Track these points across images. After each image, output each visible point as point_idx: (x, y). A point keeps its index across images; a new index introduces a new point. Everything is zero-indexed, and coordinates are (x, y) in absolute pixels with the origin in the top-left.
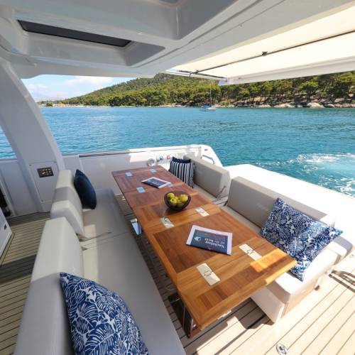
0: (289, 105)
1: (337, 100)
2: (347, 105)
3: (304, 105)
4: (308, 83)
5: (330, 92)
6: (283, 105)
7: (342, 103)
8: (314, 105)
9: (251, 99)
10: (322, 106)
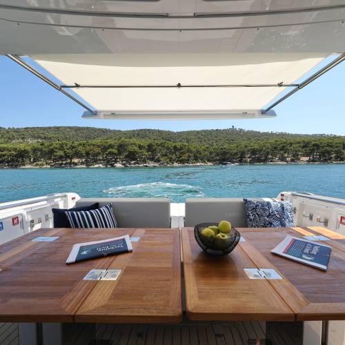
0: (101, 165)
1: (133, 162)
2: (137, 165)
3: (112, 166)
4: (110, 150)
5: (126, 157)
6: (97, 166)
7: (134, 164)
8: (118, 165)
9: (69, 161)
10: (123, 166)
